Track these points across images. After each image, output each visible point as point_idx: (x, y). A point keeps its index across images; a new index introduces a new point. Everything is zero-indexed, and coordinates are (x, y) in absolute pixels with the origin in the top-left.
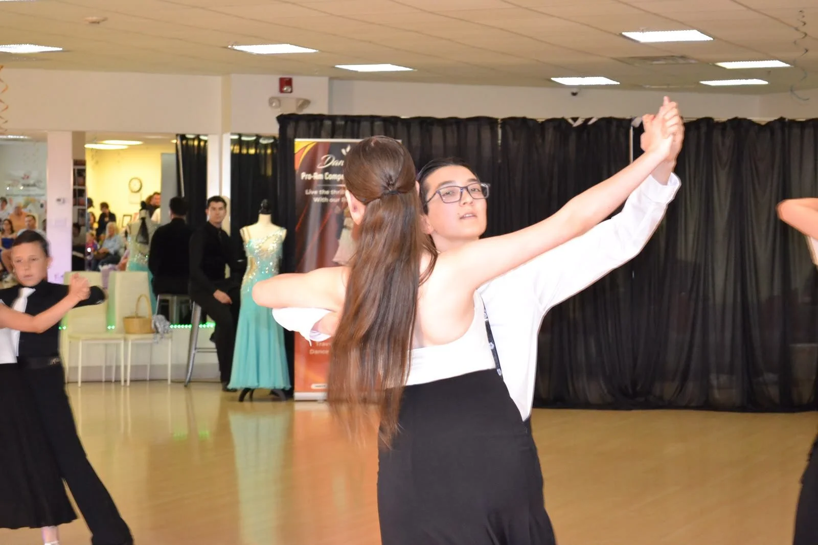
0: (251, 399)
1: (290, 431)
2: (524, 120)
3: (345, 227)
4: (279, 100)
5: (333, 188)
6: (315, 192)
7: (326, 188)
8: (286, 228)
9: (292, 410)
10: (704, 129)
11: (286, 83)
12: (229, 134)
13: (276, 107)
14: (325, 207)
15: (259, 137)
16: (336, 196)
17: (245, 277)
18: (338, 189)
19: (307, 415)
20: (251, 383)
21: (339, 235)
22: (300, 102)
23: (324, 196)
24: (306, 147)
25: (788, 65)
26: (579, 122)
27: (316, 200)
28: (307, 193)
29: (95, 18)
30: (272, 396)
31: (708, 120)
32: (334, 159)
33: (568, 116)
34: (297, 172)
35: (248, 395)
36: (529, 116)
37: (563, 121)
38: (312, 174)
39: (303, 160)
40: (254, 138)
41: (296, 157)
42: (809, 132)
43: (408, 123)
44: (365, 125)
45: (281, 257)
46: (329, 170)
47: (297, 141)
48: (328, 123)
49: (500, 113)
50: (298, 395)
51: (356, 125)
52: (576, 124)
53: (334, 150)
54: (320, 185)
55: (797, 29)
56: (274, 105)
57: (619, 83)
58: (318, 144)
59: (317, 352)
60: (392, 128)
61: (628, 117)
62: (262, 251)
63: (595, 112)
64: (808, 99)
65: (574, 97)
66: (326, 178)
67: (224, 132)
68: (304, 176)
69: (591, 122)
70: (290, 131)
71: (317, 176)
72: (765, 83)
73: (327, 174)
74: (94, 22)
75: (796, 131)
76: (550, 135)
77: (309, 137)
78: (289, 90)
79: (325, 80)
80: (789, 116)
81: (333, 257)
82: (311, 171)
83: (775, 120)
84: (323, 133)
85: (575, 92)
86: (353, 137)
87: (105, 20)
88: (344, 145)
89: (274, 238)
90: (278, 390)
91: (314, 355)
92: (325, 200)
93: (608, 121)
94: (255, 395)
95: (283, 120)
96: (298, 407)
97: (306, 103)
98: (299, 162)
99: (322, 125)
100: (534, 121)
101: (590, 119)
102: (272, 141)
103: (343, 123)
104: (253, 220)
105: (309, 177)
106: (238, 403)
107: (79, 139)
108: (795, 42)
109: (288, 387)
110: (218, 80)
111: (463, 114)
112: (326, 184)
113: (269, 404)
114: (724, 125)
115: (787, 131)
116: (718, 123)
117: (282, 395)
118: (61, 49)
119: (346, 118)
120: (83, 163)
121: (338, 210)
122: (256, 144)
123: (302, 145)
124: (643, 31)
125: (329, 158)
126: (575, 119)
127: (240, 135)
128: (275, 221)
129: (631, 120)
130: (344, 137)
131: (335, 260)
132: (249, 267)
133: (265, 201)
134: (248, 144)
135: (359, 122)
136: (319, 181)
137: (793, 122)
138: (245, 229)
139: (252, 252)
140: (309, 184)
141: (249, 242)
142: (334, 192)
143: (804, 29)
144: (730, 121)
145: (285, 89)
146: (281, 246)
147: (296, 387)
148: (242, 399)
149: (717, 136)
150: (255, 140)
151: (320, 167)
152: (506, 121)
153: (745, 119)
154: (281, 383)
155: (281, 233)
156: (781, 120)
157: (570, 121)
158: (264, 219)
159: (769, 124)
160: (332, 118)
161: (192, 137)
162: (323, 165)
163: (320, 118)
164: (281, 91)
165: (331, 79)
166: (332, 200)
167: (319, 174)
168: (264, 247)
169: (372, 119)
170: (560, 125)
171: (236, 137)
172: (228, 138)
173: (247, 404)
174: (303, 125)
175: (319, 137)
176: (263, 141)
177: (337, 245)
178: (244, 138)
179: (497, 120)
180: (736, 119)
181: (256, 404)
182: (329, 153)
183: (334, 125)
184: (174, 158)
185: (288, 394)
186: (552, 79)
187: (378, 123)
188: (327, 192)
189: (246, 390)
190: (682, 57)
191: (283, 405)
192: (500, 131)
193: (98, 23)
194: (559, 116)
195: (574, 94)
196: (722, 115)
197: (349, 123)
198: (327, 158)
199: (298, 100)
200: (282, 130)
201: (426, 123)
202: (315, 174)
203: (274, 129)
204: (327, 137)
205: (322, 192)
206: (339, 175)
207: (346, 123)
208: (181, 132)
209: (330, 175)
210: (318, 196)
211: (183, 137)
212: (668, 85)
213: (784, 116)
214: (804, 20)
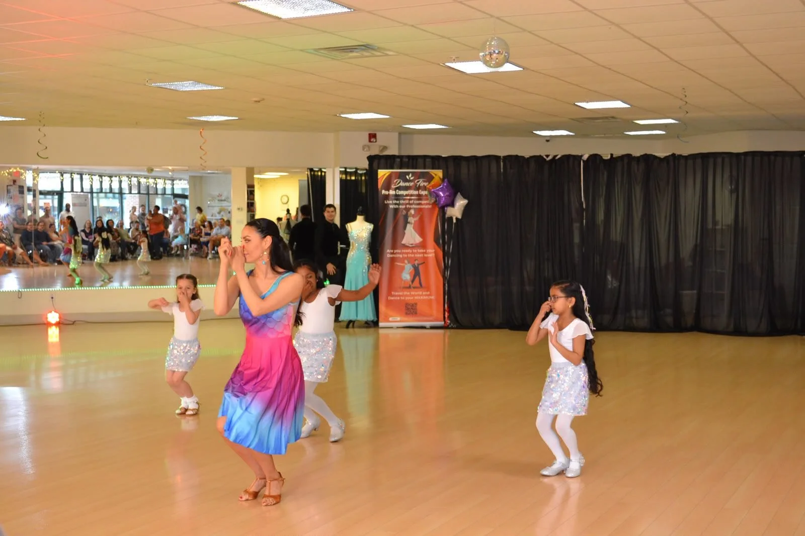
0: (353, 327)
1: (376, 347)
2: (517, 156)
3: (409, 223)
4: (369, 147)
5: (401, 200)
6: (391, 202)
7: (397, 200)
8: (373, 223)
9: (378, 333)
10: (626, 161)
11: (372, 136)
12: (338, 167)
13: (367, 151)
14: (396, 211)
15: (357, 169)
16: (403, 204)
17: (349, 253)
18: (404, 200)
19: (387, 336)
20: (353, 318)
21: (405, 228)
22: (381, 148)
23: (396, 204)
24: (385, 174)
25: (677, 122)
26: (550, 158)
27: (391, 206)
28: (386, 203)
29: (256, 99)
30: (366, 325)
31: (629, 156)
32: (402, 182)
33: (543, 154)
34: (380, 190)
35: (351, 324)
36: (519, 155)
37: (540, 156)
38: (389, 191)
39: (383, 183)
40: (354, 170)
41: (379, 181)
42: (690, 162)
43: (446, 159)
44: (420, 161)
45: (370, 241)
46: (399, 188)
47: (379, 171)
48: (398, 160)
49: (502, 153)
50: (381, 324)
51: (415, 161)
52: (548, 159)
53: (402, 177)
54: (393, 198)
55: (681, 99)
56: (365, 150)
57: (574, 134)
58: (392, 172)
59: (392, 298)
60: (436, 162)
61: (580, 154)
62: (359, 238)
63: (559, 151)
64: (687, 142)
65: (547, 143)
66: (397, 193)
67: (336, 166)
68: (384, 192)
69: (557, 158)
70: (375, 164)
71: (392, 192)
72: (664, 133)
73: (397, 191)
74: (256, 101)
75: (682, 161)
76: (532, 165)
77: (387, 169)
78: (375, 141)
79: (396, 134)
80: (678, 153)
81: (402, 241)
82: (388, 189)
83: (670, 155)
84: (395, 167)
85: (548, 139)
86: (413, 168)
87: (263, 99)
88: (408, 173)
89: (366, 230)
90: (369, 321)
91: (391, 300)
92: (397, 206)
93: (567, 157)
94: (355, 323)
95: (371, 159)
96: (381, 331)
97: (385, 148)
98: (380, 183)
99: (394, 162)
100: (523, 157)
101: (556, 156)
102: (365, 171)
103: (407, 160)
104: (354, 219)
105: (387, 193)
106: (345, 329)
107: (250, 172)
108: (680, 108)
109: (376, 319)
110: (331, 136)
111: (480, 153)
112: (397, 197)
113: (364, 330)
114: (638, 159)
115: (676, 162)
116: (635, 157)
117: (372, 324)
118: (237, 118)
119: (409, 157)
120: (253, 186)
121: (404, 212)
122: (355, 173)
123: (383, 173)
124: (587, 102)
125: (398, 182)
126: (547, 156)
127: (346, 168)
128: (367, 220)
129: (582, 156)
130: (408, 168)
131: (403, 242)
132: (351, 247)
133: (361, 207)
134: (351, 174)
135: (417, 160)
136: (393, 195)
137: (680, 156)
138: (348, 224)
139: (353, 237)
140: (387, 197)
141: (351, 233)
142: (402, 202)
143: (686, 99)
144: (643, 156)
145: (372, 140)
146: (370, 235)
147: (380, 319)
148: (347, 327)
149: (634, 164)
150: (355, 171)
151: (393, 187)
152: (506, 158)
153: (652, 155)
154: (371, 317)
155: (370, 227)
156: (673, 155)
157: (545, 157)
158: (360, 218)
159: (666, 158)
160: (401, 157)
161: (317, 169)
162: (395, 185)
163: (393, 157)
164: (370, 141)
165: (400, 134)
166: (400, 207)
167: (393, 190)
168: (360, 235)
169: (425, 157)
170: (538, 159)
171: (343, 169)
172: (338, 170)
173: (351, 330)
174: (383, 161)
175: (392, 168)
176: (359, 172)
177: (405, 233)
178: (348, 170)
179: (500, 156)
180: (646, 155)
181: (357, 330)
182: (399, 178)
183: (401, 161)
184: (306, 182)
185: (375, 324)
186: (534, 132)
187: (427, 160)
188: (398, 202)
189: (350, 322)
190: (613, 117)
191: (372, 330)
192: (502, 164)
193: (259, 102)
194: (539, 155)
195: (548, 141)
196: (637, 153)
197: (411, 160)
198: (397, 181)
199: (380, 146)
200: (371, 165)
201: (457, 160)
202: (391, 191)
203: (365, 164)
204: (397, 169)
205: (395, 202)
206: (405, 192)
207: (409, 160)
208: (311, 167)
209: (399, 192)
210: (393, 204)
211: (311, 170)
212: (605, 134)
213: (675, 153)
214: (686, 94)
